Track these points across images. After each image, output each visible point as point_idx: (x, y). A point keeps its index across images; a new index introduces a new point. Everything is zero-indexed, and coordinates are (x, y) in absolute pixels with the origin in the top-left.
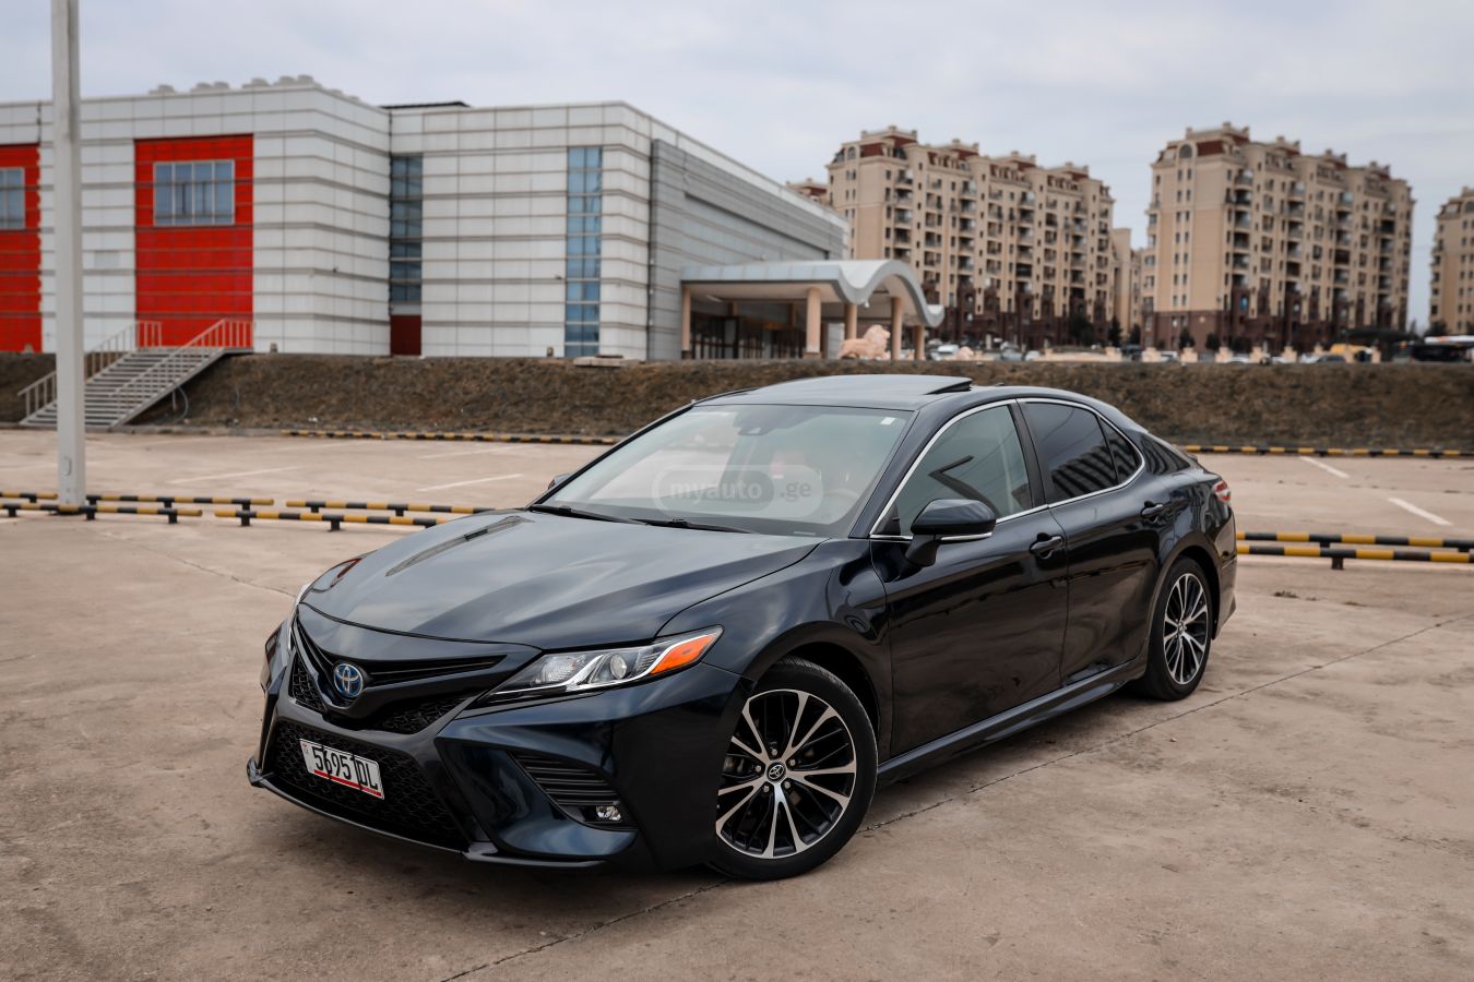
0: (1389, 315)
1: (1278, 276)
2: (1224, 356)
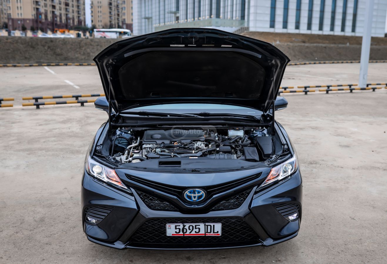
0: (81, 22)
1: (50, 9)
2: (40, 35)
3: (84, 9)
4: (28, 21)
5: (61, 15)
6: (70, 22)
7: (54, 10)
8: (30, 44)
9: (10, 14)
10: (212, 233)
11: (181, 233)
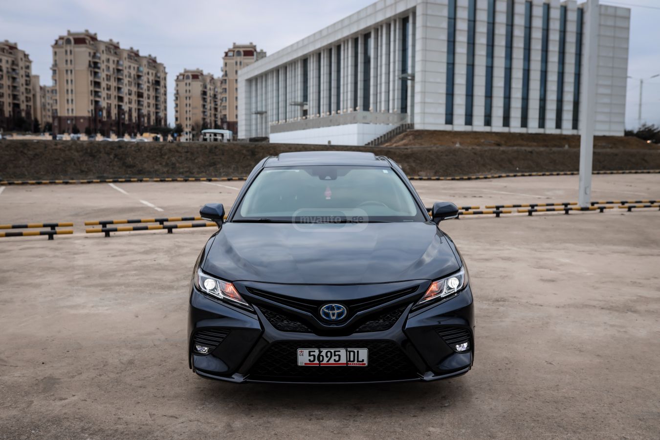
0: (160, 121)
1: (114, 102)
2: (99, 138)
3: (165, 102)
4: (82, 121)
5: (130, 110)
6: (144, 121)
7: (121, 104)
8: (89, 151)
9: (56, 110)
10: (356, 362)
11: (316, 362)
